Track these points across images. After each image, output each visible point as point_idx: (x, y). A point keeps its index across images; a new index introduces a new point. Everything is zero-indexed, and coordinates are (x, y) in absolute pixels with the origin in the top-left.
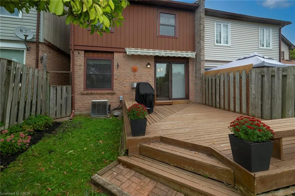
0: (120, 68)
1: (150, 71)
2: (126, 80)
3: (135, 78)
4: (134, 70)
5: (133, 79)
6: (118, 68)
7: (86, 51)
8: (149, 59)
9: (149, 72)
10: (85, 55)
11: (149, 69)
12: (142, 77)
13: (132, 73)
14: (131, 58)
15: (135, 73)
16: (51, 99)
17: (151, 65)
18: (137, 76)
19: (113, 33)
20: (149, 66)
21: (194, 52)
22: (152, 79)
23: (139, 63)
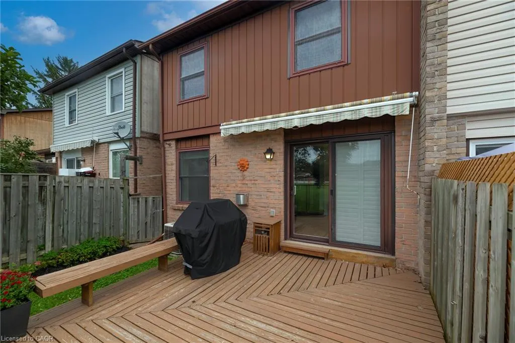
0: (220, 165)
1: (274, 166)
2: (228, 188)
3: (243, 184)
4: (243, 167)
5: (240, 185)
6: (216, 164)
7: (178, 140)
8: (272, 140)
9: (272, 170)
10: (178, 147)
11: (273, 162)
12: (256, 182)
13: (239, 173)
14: (238, 141)
15: (245, 173)
16: (130, 215)
17: (274, 153)
18: (248, 179)
19: (207, 98)
20: (268, 156)
21: (408, 94)
22: (278, 186)
23: (251, 151)
